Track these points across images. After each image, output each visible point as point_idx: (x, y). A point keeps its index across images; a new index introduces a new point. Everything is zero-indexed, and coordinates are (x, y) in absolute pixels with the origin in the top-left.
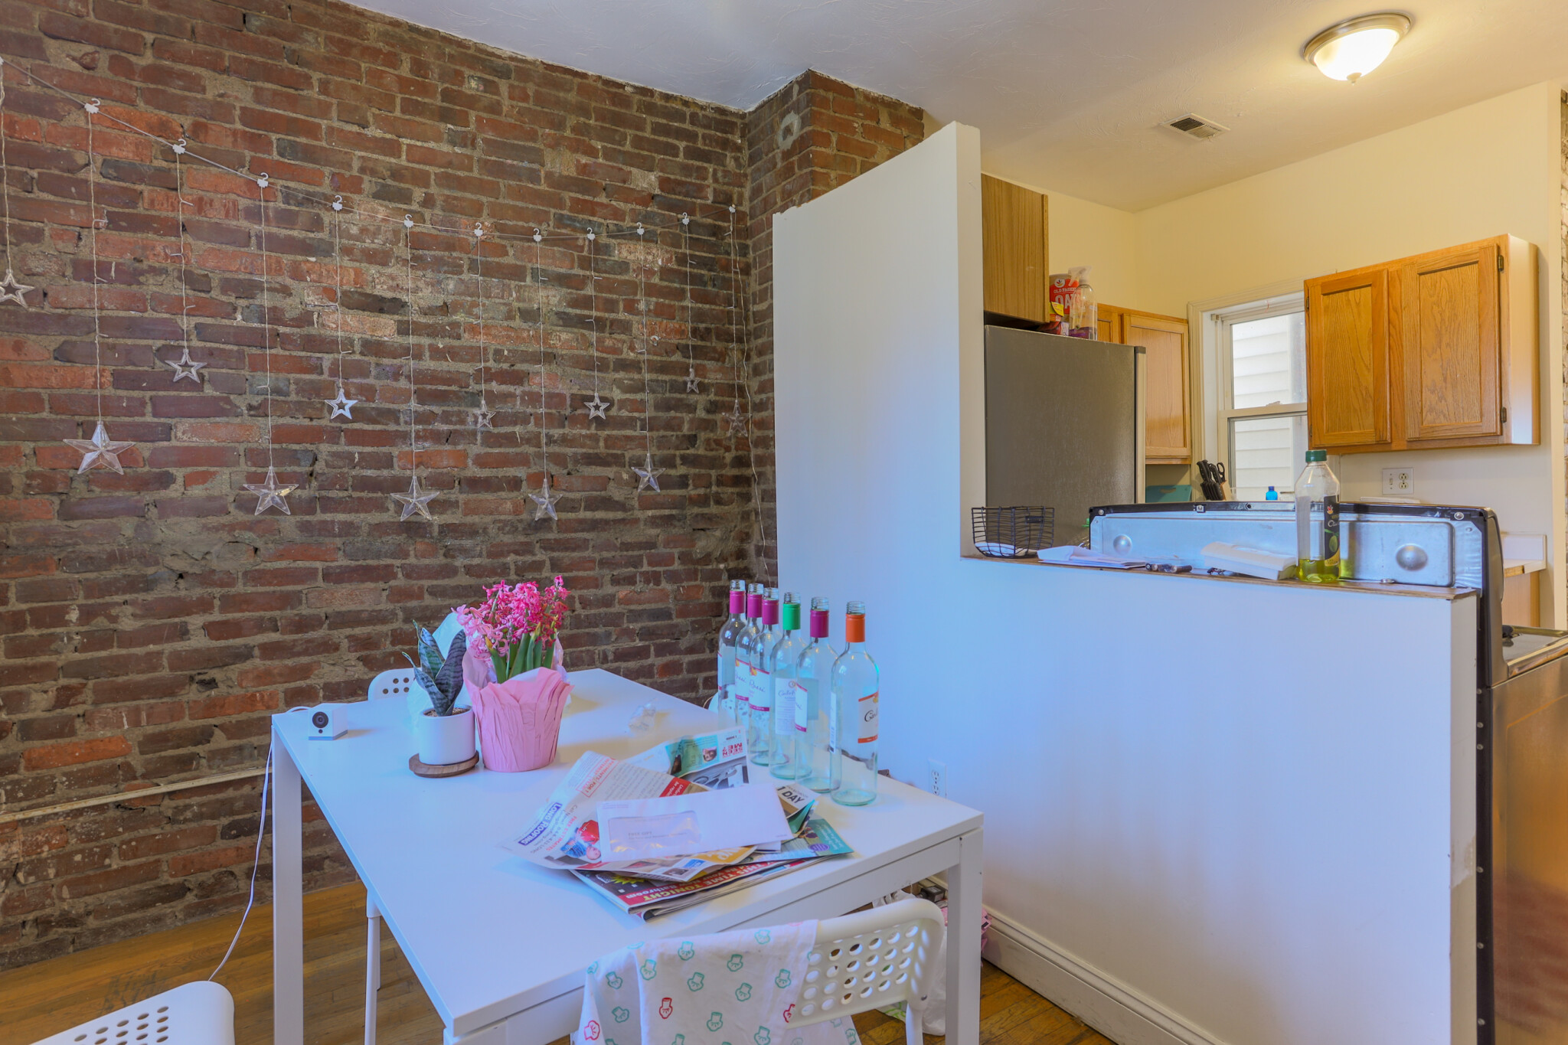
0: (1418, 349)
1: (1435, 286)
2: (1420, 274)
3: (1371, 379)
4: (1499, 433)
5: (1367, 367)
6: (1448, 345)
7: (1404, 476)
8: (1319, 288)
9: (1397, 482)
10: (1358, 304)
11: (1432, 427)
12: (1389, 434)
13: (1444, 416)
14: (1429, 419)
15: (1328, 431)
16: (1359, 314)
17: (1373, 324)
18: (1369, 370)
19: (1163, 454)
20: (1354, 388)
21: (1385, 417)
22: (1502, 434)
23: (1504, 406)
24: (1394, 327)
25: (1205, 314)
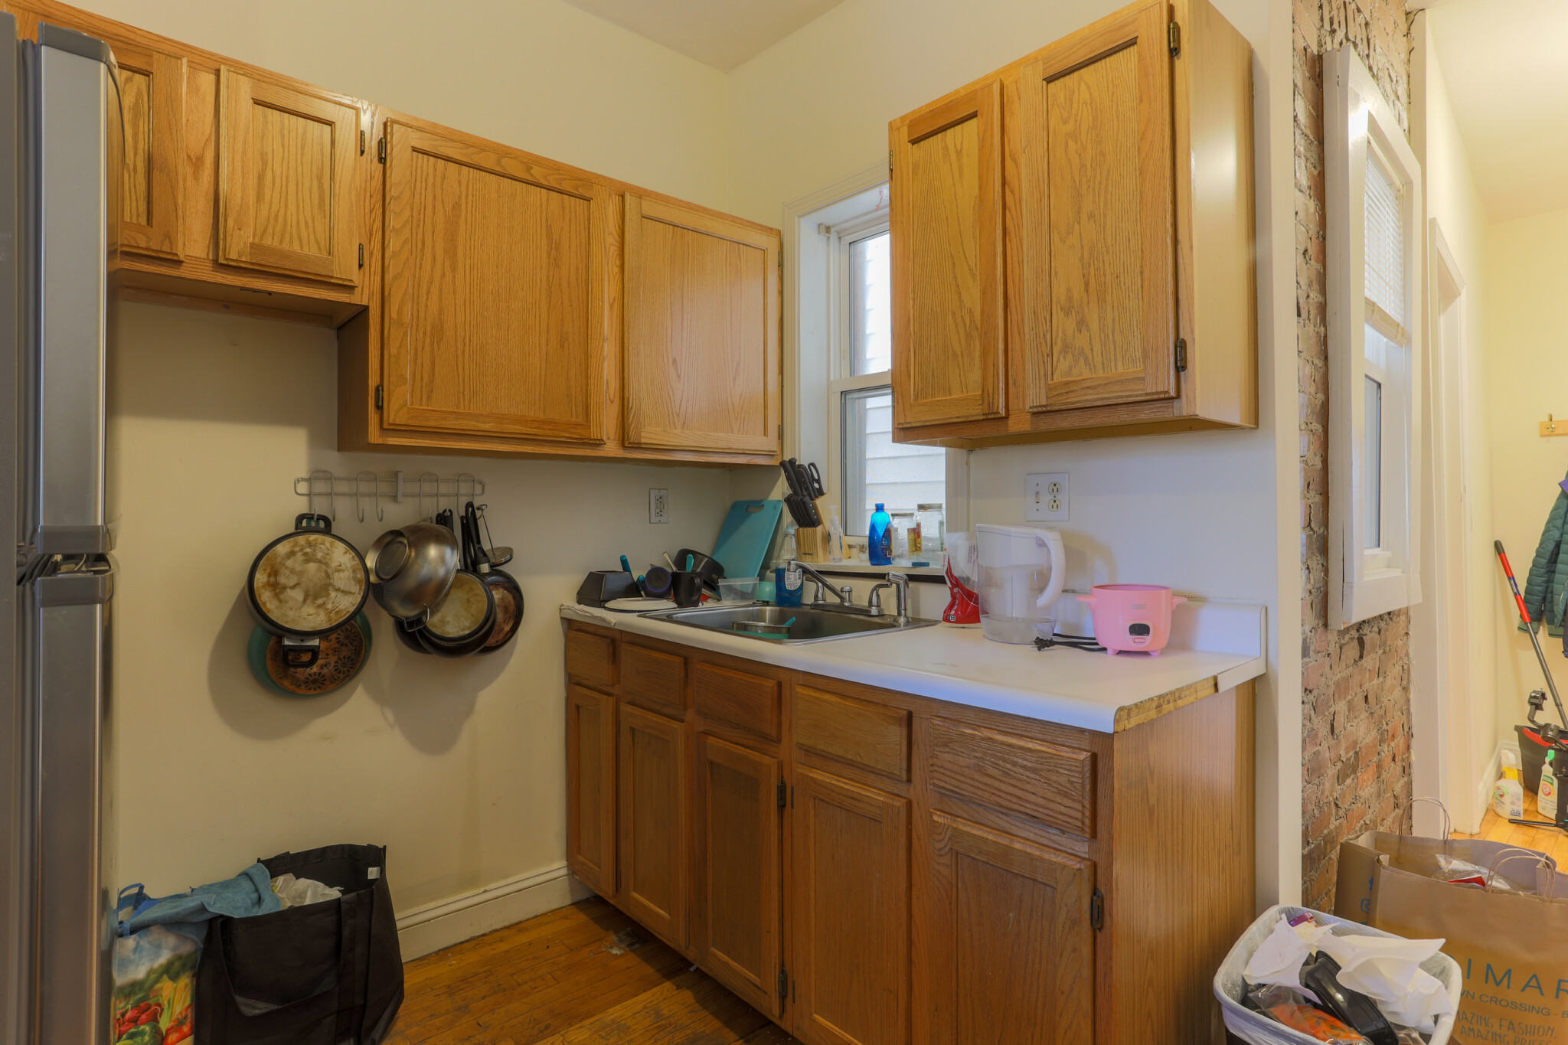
0: (1046, 227)
1: (1071, 100)
2: (1050, 80)
3: (977, 294)
4: (1173, 393)
5: (971, 270)
6: (1091, 216)
7: (1055, 488)
8: (905, 130)
9: (1046, 499)
10: (959, 153)
11: (1066, 383)
12: (1002, 400)
13: (1086, 359)
14: (1064, 368)
15: (916, 397)
16: (961, 171)
17: (980, 188)
18: (973, 275)
19: (721, 444)
20: (954, 314)
21: (995, 365)
22: (1178, 396)
23: (1181, 336)
24: (1012, 191)
25: (803, 221)
